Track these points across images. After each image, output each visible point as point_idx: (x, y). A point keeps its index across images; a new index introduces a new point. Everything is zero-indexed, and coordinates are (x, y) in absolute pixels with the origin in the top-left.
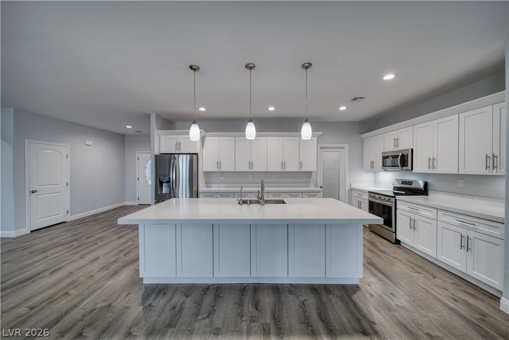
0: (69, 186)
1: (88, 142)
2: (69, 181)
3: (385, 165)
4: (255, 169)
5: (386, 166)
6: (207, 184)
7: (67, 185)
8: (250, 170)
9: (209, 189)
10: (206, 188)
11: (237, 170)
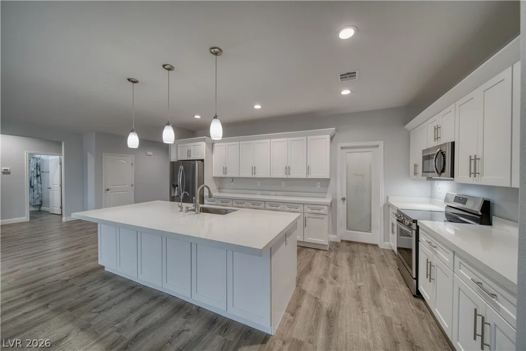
0: (133, 187)
1: (149, 153)
2: (133, 183)
3: (425, 170)
4: (258, 175)
5: (428, 172)
6: (220, 189)
7: (132, 186)
8: (253, 176)
9: (222, 195)
10: (218, 193)
11: (241, 176)
